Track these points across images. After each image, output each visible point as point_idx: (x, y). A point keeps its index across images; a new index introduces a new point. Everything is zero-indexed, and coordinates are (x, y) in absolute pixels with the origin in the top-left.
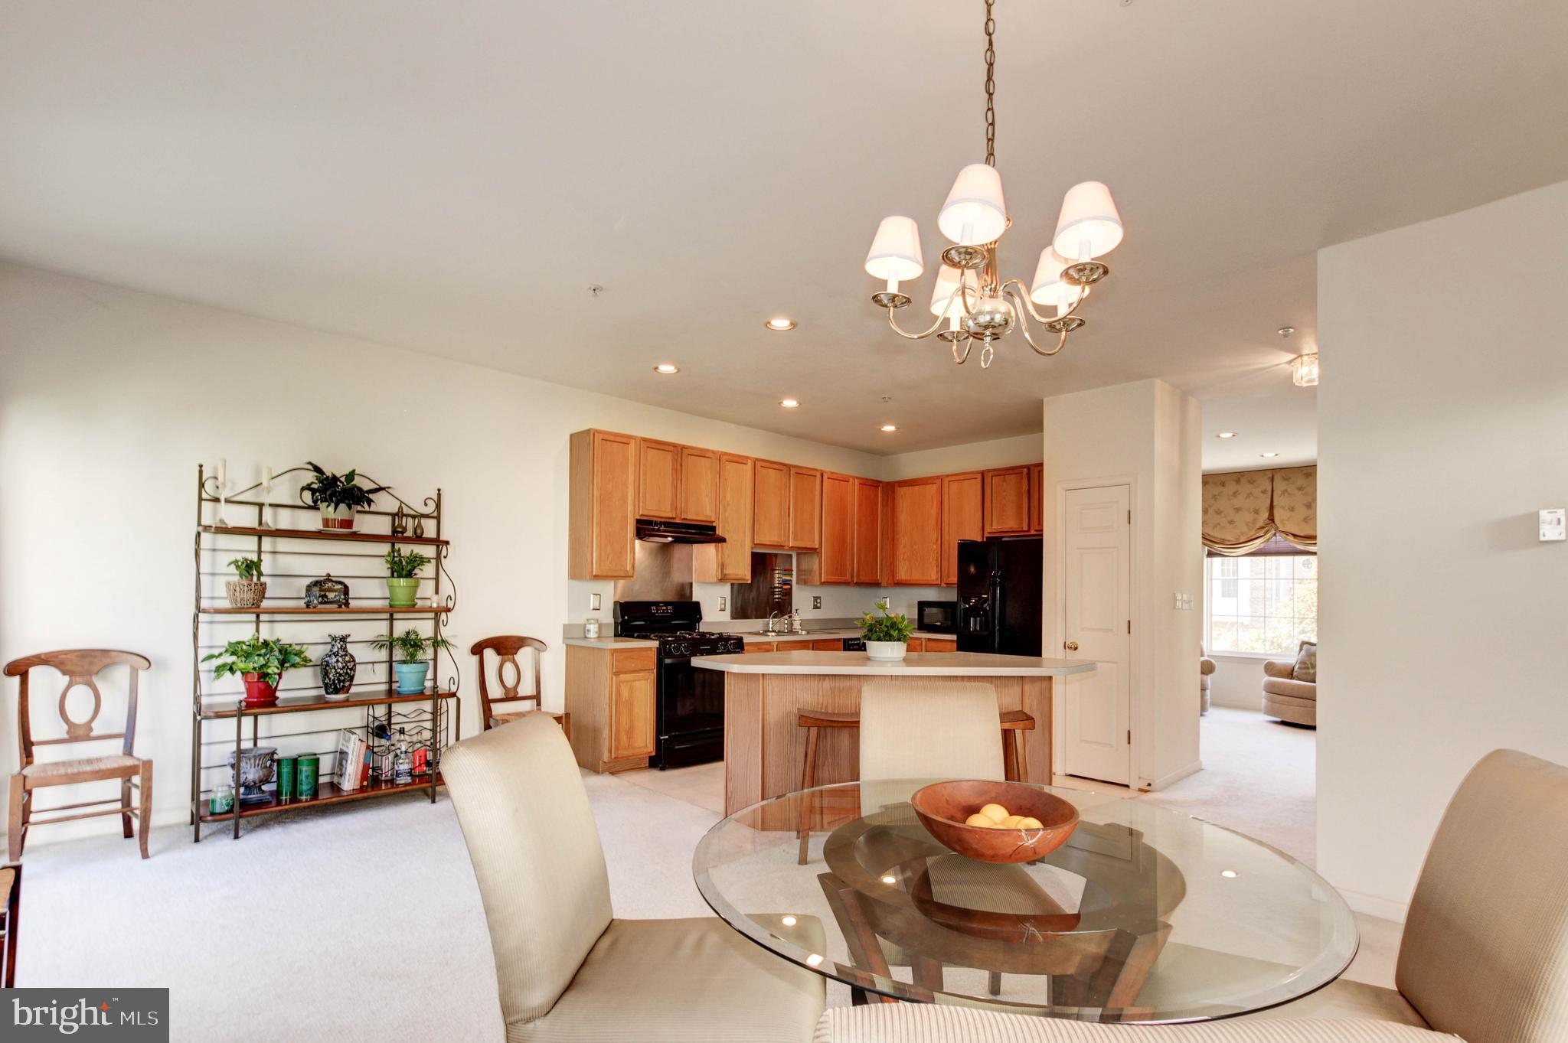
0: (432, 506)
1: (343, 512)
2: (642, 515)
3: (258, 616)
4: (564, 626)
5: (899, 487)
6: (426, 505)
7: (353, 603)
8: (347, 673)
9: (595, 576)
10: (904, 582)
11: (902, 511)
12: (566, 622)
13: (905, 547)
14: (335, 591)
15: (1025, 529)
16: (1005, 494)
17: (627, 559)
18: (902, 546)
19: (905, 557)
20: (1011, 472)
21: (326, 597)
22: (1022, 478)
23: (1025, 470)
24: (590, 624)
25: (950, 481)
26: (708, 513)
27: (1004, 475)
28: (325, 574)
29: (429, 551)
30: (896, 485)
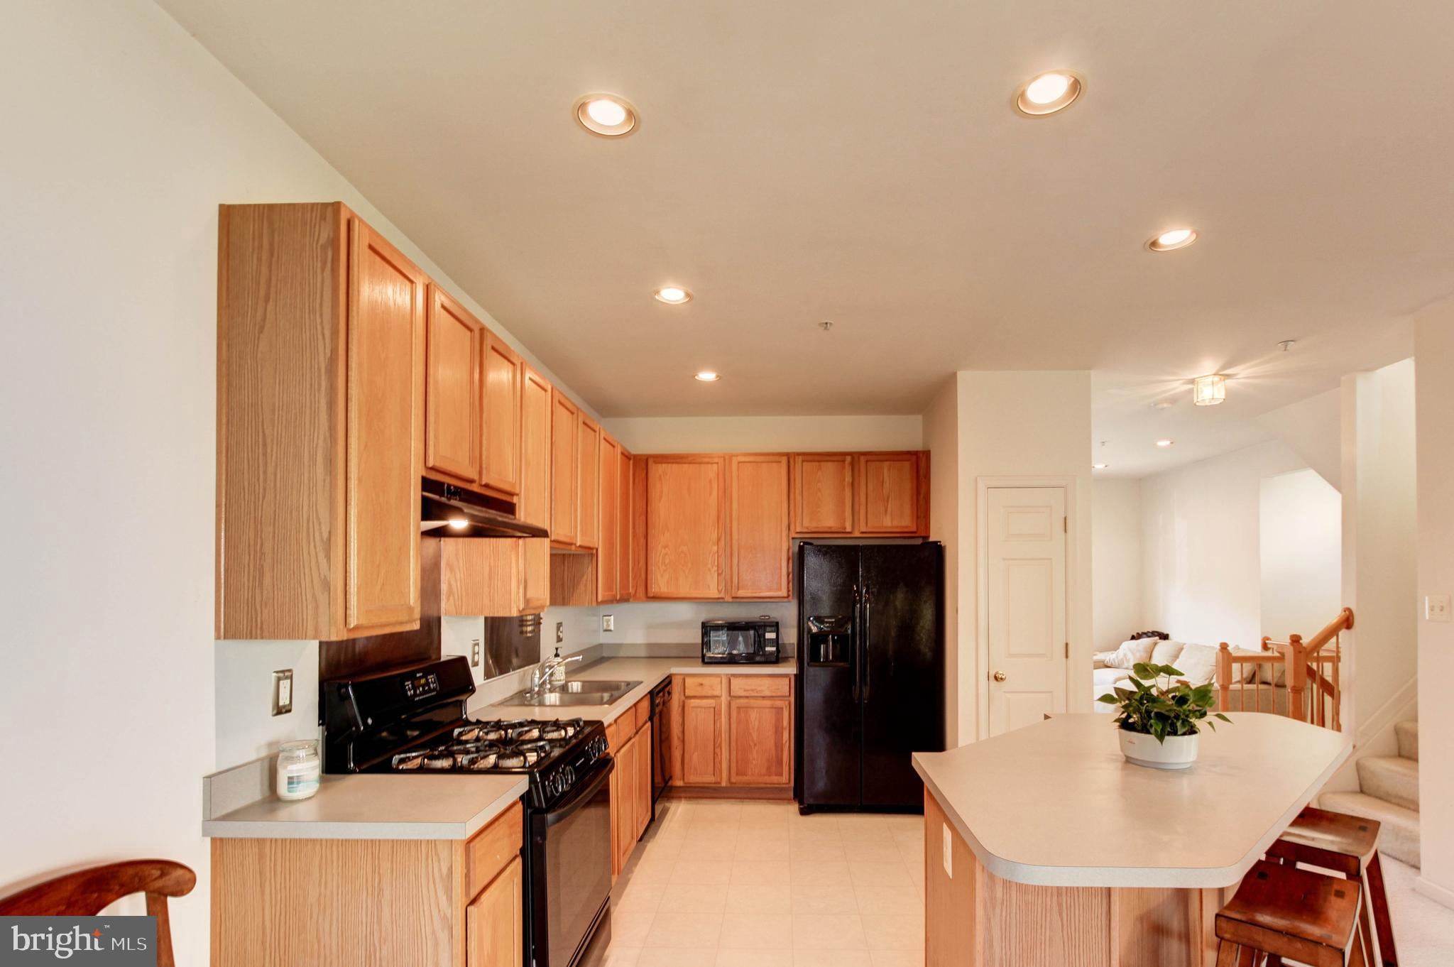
2: (431, 468)
5: (656, 462)
10: (663, 596)
11: (661, 496)
13: (666, 547)
15: (848, 529)
16: (819, 484)
17: (409, 578)
18: (660, 546)
19: (667, 561)
20: (828, 458)
22: (844, 468)
23: (849, 459)
25: (739, 463)
27: (819, 461)
30: (651, 462)
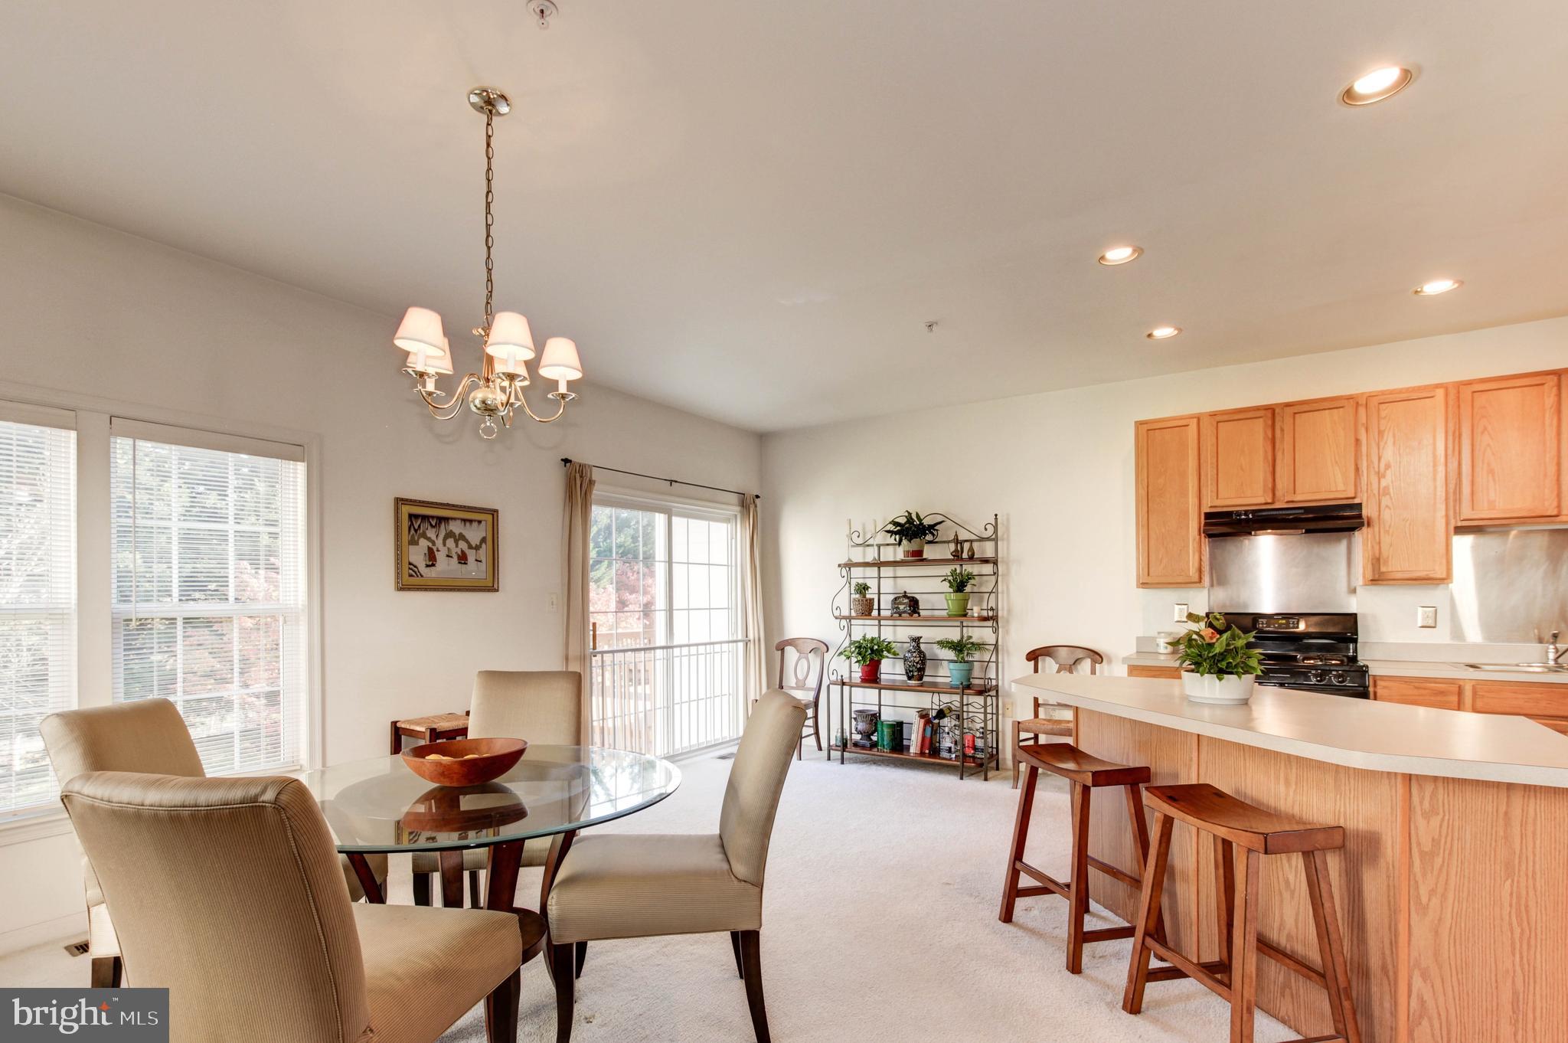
0: (991, 529)
1: (914, 545)
2: (1211, 507)
3: (879, 622)
4: (1138, 639)
6: (986, 529)
7: (922, 613)
8: (914, 665)
9: (1143, 584)
12: (1141, 634)
14: (904, 604)
17: (1188, 562)
21: (899, 608)
24: (1160, 638)
26: (1341, 487)
28: (903, 592)
29: (988, 569)
